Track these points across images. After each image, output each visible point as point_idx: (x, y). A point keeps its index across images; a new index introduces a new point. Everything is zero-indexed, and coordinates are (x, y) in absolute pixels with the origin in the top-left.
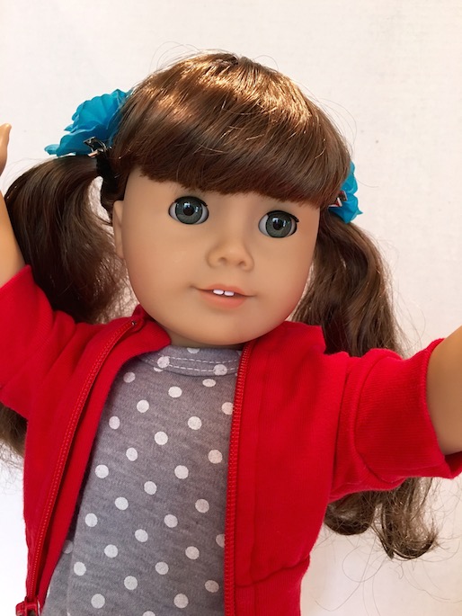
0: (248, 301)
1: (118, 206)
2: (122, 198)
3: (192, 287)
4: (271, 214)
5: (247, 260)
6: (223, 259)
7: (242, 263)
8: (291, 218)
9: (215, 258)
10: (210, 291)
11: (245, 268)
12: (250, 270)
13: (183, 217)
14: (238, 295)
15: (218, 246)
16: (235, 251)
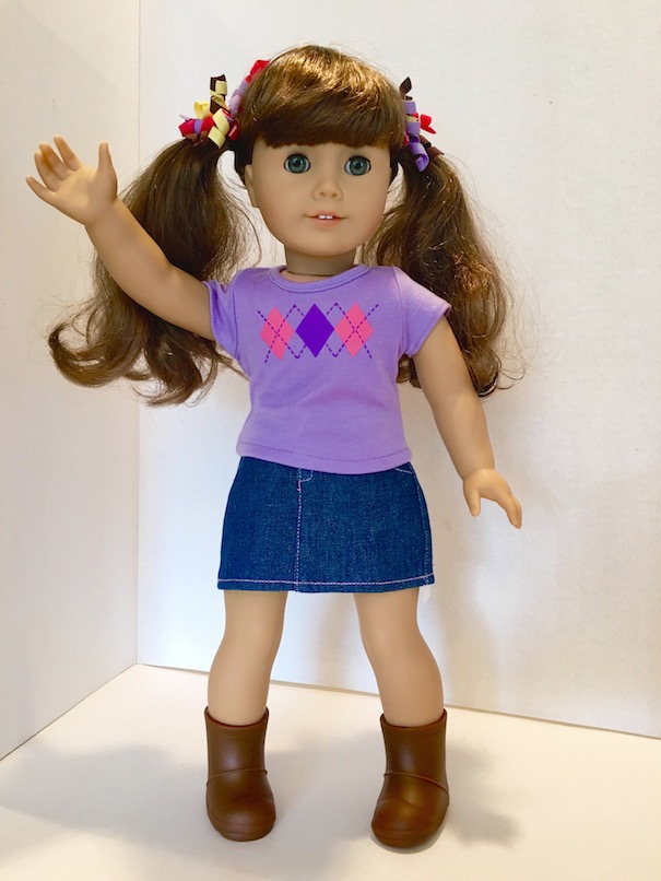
0: (343, 222)
1: (248, 169)
2: (250, 163)
3: (305, 216)
4: (352, 159)
5: (338, 192)
6: (322, 194)
7: (334, 195)
8: (365, 160)
9: (317, 193)
10: (317, 217)
11: (338, 198)
12: (342, 199)
13: (294, 168)
14: (335, 218)
15: (317, 186)
16: (329, 187)
